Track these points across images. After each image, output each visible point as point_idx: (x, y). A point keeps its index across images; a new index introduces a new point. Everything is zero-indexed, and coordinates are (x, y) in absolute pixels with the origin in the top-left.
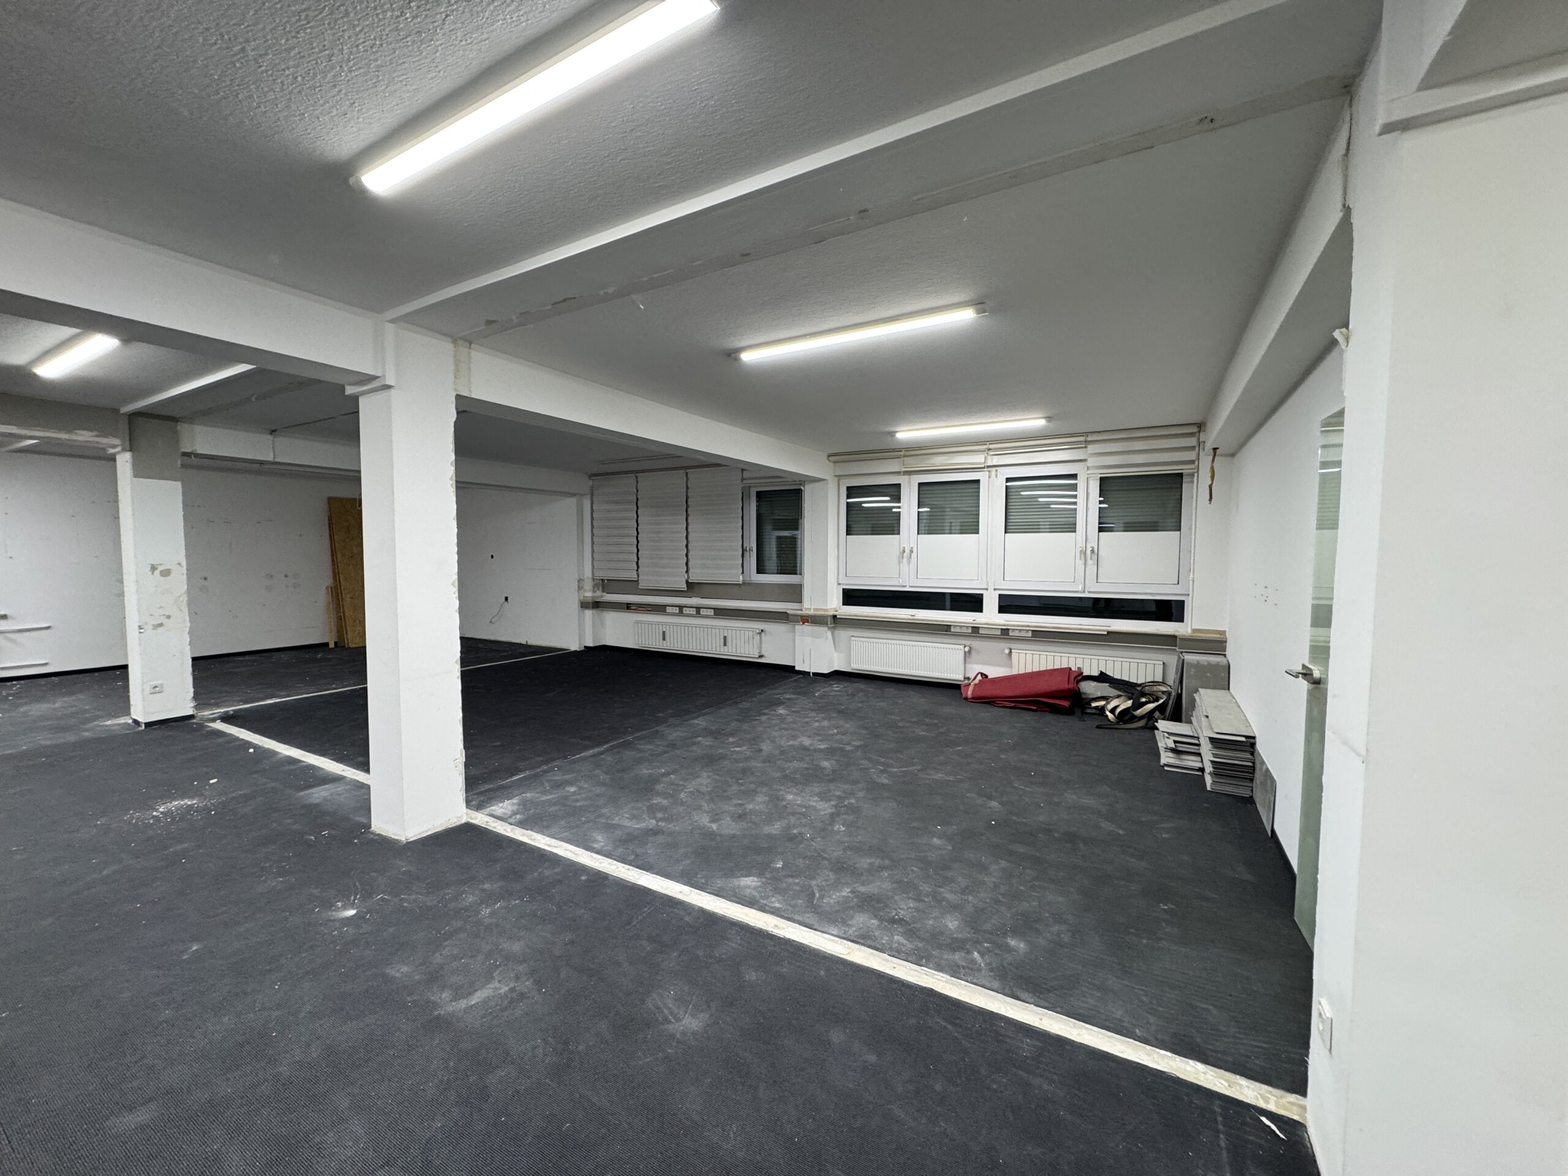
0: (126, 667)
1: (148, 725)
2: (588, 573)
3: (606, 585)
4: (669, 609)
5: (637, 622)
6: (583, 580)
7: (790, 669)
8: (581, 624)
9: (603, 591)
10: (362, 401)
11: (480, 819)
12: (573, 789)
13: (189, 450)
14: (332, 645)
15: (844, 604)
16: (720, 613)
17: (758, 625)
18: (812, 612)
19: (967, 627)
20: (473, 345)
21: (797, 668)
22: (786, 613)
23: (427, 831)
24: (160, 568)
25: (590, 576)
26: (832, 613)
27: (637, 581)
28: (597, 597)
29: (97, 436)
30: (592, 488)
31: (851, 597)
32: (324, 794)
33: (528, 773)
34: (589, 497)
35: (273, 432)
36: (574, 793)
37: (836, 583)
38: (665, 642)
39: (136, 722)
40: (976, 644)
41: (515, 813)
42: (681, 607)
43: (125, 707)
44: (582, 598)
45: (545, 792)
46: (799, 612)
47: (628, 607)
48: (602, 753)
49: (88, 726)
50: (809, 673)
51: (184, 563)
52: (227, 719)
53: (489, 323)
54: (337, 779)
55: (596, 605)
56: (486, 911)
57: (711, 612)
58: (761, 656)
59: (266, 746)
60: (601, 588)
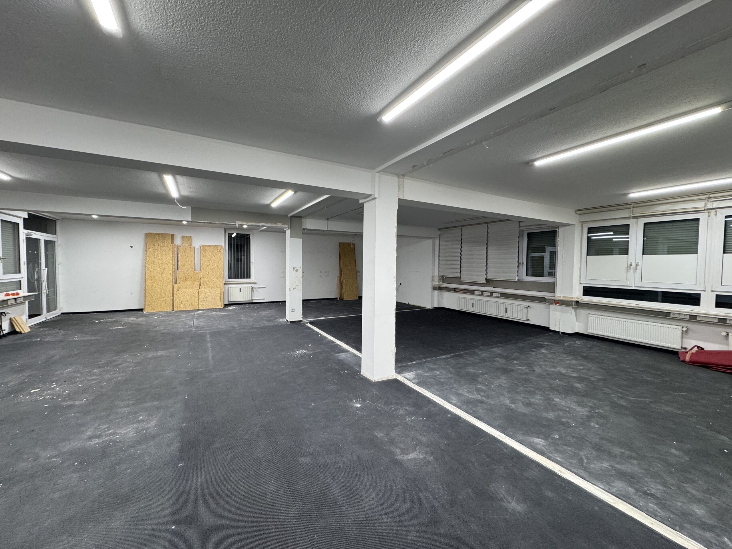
0: (285, 301)
1: (291, 322)
2: (436, 273)
3: (444, 279)
4: (476, 292)
5: (459, 298)
6: (434, 277)
7: (547, 329)
8: (433, 297)
9: (443, 282)
10: (365, 205)
11: (400, 378)
12: (438, 373)
13: (304, 228)
14: (338, 299)
15: (584, 295)
16: (504, 295)
17: (527, 304)
18: (561, 298)
19: (686, 315)
20: (405, 177)
21: (550, 329)
22: (545, 298)
23: (381, 379)
24: (296, 269)
25: (438, 275)
26: (576, 300)
27: (460, 278)
28: (440, 285)
29: (282, 225)
30: (440, 235)
31: (588, 291)
32: (344, 356)
33: (417, 361)
34: (438, 239)
35: (328, 219)
36: (439, 375)
37: (578, 283)
38: (473, 308)
39: (287, 321)
40: (692, 326)
41: (414, 379)
42: (482, 292)
43: (284, 316)
44: (433, 285)
45: (425, 371)
46: (553, 298)
47: (455, 290)
48: (448, 358)
49: (275, 321)
50: (559, 332)
51: (302, 267)
52: (311, 323)
53: (414, 166)
54: (347, 351)
55: (440, 288)
56: (408, 419)
57: (499, 295)
58: (528, 320)
59: (324, 335)
60: (442, 281)
